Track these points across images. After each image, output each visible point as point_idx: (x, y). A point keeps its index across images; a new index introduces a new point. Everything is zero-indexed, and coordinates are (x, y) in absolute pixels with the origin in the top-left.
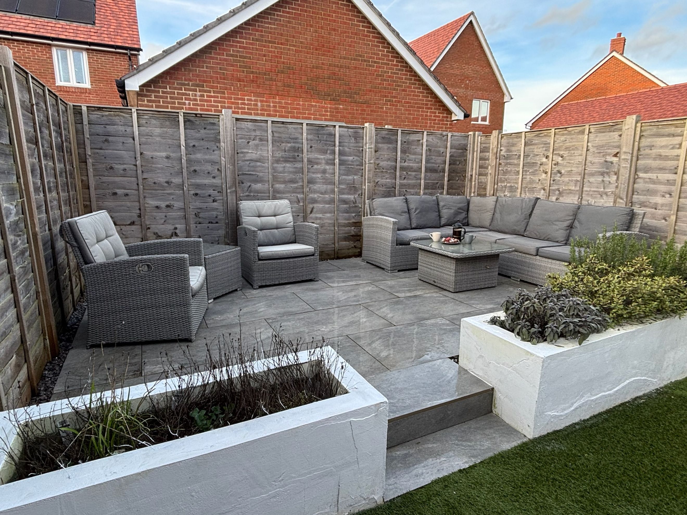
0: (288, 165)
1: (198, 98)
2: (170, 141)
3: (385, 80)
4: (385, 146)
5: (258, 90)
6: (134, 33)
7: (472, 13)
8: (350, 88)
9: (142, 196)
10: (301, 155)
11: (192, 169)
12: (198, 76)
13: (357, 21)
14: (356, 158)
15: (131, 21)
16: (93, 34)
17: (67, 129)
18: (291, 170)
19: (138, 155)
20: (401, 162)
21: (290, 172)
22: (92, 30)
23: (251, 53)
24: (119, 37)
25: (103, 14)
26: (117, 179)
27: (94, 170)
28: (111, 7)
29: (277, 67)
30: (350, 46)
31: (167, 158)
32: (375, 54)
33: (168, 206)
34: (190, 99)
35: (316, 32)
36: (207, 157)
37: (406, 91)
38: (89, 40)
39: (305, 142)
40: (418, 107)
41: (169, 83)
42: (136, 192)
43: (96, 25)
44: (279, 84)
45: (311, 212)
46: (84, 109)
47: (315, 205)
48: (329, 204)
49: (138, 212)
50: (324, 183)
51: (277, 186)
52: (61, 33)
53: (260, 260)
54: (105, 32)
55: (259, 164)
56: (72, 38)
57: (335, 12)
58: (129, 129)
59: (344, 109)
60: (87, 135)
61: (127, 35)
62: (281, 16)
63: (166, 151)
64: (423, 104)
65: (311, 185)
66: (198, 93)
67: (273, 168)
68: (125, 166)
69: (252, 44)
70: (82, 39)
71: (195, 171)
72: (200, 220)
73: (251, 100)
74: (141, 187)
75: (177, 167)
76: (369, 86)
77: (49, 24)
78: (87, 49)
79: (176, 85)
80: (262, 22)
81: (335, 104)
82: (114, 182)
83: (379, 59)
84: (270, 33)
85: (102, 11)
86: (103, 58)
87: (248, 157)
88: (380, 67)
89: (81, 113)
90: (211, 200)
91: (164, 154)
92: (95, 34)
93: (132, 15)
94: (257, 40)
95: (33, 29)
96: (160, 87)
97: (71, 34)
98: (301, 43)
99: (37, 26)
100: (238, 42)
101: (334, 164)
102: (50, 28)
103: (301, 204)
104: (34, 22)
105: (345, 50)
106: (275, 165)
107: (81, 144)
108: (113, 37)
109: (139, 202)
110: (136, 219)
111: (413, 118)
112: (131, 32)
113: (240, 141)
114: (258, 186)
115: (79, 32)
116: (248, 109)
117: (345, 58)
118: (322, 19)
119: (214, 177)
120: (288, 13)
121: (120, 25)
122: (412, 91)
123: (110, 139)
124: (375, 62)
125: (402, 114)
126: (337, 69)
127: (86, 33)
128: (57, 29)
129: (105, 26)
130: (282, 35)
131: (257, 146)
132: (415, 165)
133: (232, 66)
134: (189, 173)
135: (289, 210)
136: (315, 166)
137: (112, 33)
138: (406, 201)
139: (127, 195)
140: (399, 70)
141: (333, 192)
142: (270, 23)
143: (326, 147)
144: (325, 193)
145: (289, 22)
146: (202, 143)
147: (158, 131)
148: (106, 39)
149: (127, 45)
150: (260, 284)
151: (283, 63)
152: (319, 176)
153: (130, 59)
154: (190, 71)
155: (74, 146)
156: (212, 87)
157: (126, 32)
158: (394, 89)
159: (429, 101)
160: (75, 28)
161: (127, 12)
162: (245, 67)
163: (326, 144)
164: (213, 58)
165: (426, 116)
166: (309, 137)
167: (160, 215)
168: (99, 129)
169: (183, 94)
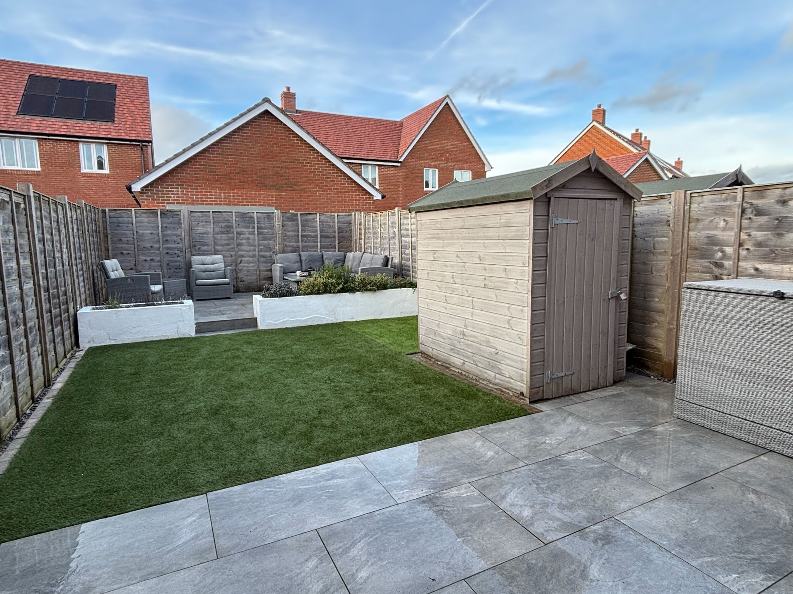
0: (223, 235)
1: (180, 193)
2: (152, 225)
3: (317, 175)
4: (290, 223)
5: (222, 186)
6: (146, 127)
7: (448, 96)
8: (290, 182)
9: (137, 254)
10: (231, 229)
11: (165, 239)
12: (179, 179)
13: (293, 137)
14: (270, 230)
15: (144, 116)
16: (112, 130)
17: (99, 221)
18: (226, 238)
19: (135, 233)
20: (302, 232)
21: (225, 240)
22: (112, 127)
23: (216, 163)
24: (133, 132)
25: (120, 112)
26: (123, 245)
27: (112, 241)
28: (128, 105)
29: (234, 170)
30: (288, 153)
31: (151, 233)
32: (307, 158)
33: (151, 260)
34: (174, 194)
35: (262, 146)
36: (174, 232)
37: (334, 181)
38: (109, 136)
39: (234, 222)
40: (344, 192)
41: (160, 185)
42: (134, 252)
43: (116, 122)
44: (237, 181)
45: (241, 262)
46: (107, 210)
47: (243, 259)
48: (252, 257)
49: (134, 263)
50: (249, 246)
51: (217, 247)
52: (87, 132)
53: (197, 286)
54: (122, 128)
55: (205, 235)
56: (95, 136)
57: (275, 132)
58: (130, 220)
59: (285, 195)
60: (108, 223)
61: (141, 130)
62: (237, 138)
63: (150, 230)
64: (349, 189)
65: (239, 247)
66: (180, 190)
67: (214, 238)
68: (128, 239)
69: (216, 157)
70: (103, 136)
71: (167, 240)
72: (170, 267)
73: (217, 192)
74: (136, 250)
75: (157, 238)
76: (304, 180)
77: (78, 125)
78: (107, 143)
79: (165, 186)
80: (223, 143)
81: (279, 192)
82: (122, 247)
83: (312, 161)
84: (229, 149)
85: (120, 109)
86: (120, 149)
87: (199, 231)
88: (312, 166)
89: (105, 213)
90: (176, 256)
91: (149, 232)
92: (114, 131)
93: (145, 111)
94: (220, 154)
95: (66, 130)
96: (155, 188)
97: (95, 132)
98: (252, 154)
99: (69, 127)
100: (207, 156)
101: (255, 234)
102: (78, 128)
103: (234, 258)
104: (66, 124)
105: (285, 156)
106: (216, 236)
107: (105, 228)
108: (129, 132)
109: (135, 257)
110: (133, 266)
111: (342, 200)
112: (143, 127)
113: (193, 223)
114: (205, 248)
115: (101, 130)
116: (215, 198)
117: (284, 162)
118: (266, 138)
119: (178, 243)
120: (241, 136)
121: (134, 120)
122: (339, 181)
123: (120, 225)
124: (308, 163)
125: (332, 197)
126: (279, 169)
127: (107, 130)
128: (84, 128)
129: (123, 123)
130: (237, 150)
131: (204, 225)
132: (313, 234)
133: (203, 171)
134: (163, 241)
135: (222, 261)
136: (242, 236)
137: (128, 129)
138: (300, 255)
139: (128, 254)
140: (328, 167)
141: (255, 250)
142: (229, 143)
143: (248, 225)
144: (250, 251)
145: (242, 141)
146: (171, 225)
147: (146, 220)
148: (123, 134)
149: (140, 139)
150: (197, 298)
151: (239, 167)
152: (245, 241)
153: (142, 149)
154: (175, 176)
155: (101, 229)
156: (189, 186)
157: (139, 127)
158: (325, 181)
159: (353, 187)
160: (98, 127)
161: (141, 108)
162: (212, 172)
163: (249, 223)
164: (189, 168)
165: (352, 197)
166: (237, 219)
167: (147, 265)
168: (114, 220)
169: (170, 191)
